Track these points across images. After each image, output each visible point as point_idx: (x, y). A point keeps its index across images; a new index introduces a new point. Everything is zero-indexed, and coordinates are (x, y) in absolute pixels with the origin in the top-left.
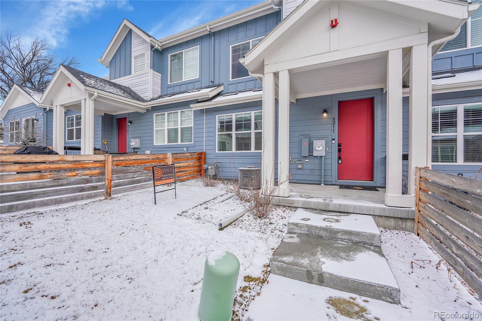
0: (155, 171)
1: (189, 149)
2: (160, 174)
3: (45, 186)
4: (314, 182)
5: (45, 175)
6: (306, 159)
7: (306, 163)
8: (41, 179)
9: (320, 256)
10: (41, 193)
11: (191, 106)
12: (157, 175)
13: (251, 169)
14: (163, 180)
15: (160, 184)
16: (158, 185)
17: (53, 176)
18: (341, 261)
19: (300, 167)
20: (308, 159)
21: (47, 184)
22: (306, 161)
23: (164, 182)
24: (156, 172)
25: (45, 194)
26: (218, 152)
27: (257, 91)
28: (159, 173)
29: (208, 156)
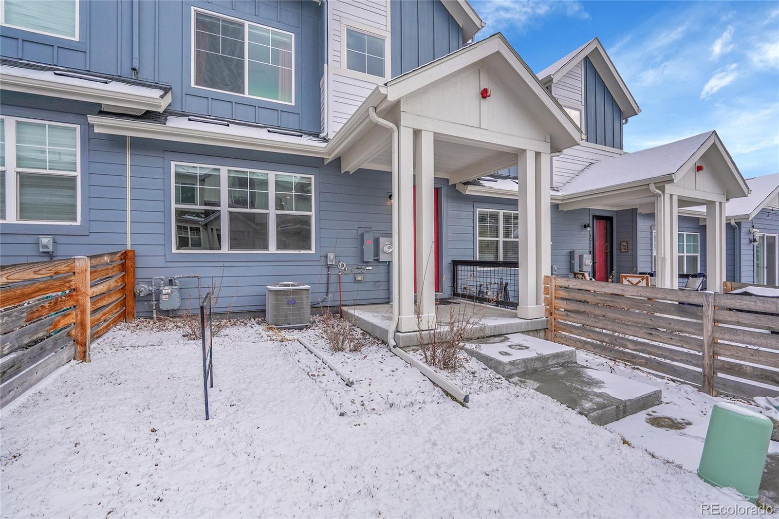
1: (60, 239)
4: (379, 301)
6: (367, 266)
7: (368, 272)
11: (89, 119)
13: (291, 288)
19: (359, 278)
20: (370, 266)
22: (367, 268)
26: (178, 251)
27: (280, 133)
29: (140, 262)
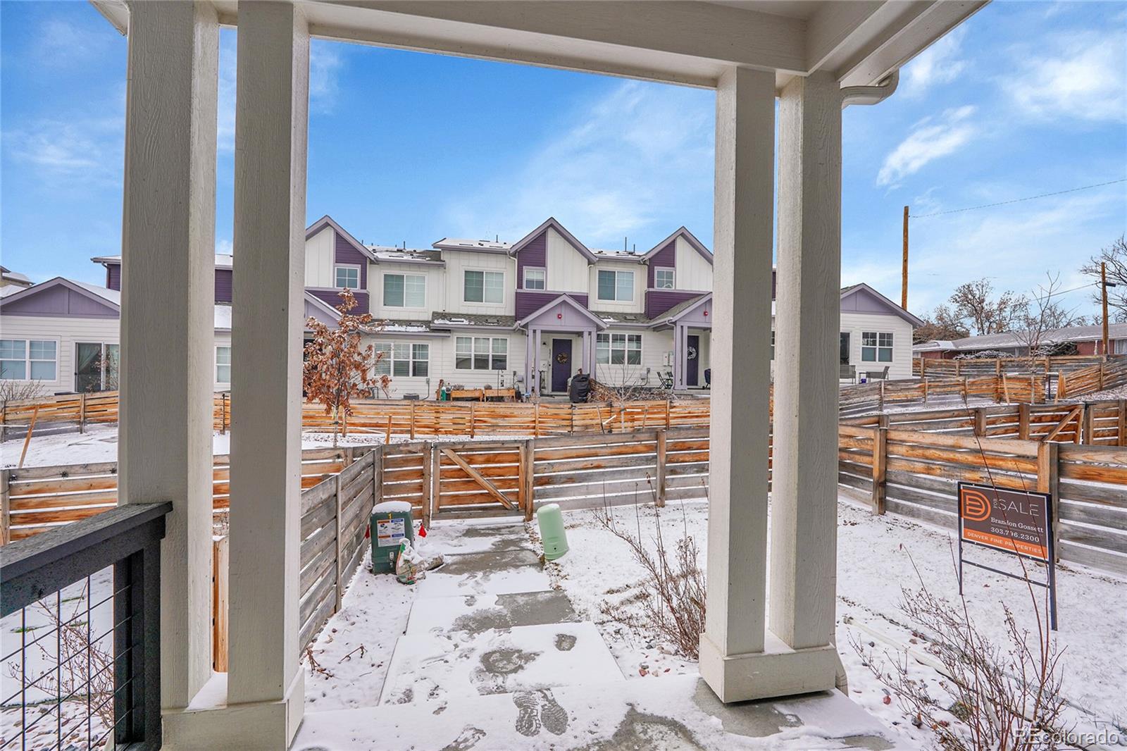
0: (967, 497)
2: (983, 510)
3: (932, 487)
5: (933, 469)
8: (928, 474)
9: (505, 612)
10: (927, 497)
12: (970, 510)
14: (995, 534)
15: (981, 540)
16: (973, 543)
17: (943, 472)
18: (476, 612)
21: (936, 486)
23: (1000, 542)
24: (970, 499)
25: (932, 501)
28: (981, 507)
